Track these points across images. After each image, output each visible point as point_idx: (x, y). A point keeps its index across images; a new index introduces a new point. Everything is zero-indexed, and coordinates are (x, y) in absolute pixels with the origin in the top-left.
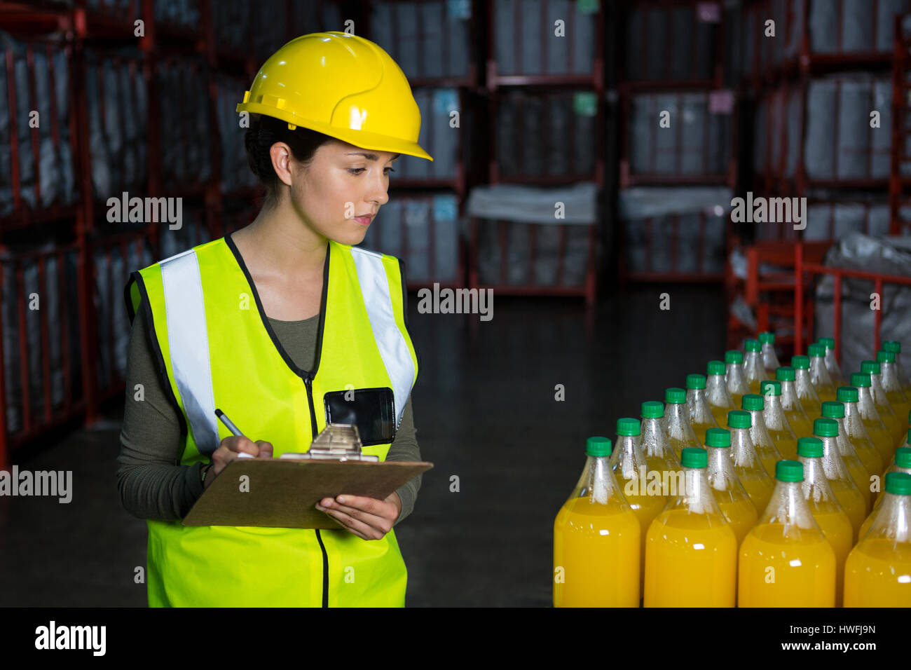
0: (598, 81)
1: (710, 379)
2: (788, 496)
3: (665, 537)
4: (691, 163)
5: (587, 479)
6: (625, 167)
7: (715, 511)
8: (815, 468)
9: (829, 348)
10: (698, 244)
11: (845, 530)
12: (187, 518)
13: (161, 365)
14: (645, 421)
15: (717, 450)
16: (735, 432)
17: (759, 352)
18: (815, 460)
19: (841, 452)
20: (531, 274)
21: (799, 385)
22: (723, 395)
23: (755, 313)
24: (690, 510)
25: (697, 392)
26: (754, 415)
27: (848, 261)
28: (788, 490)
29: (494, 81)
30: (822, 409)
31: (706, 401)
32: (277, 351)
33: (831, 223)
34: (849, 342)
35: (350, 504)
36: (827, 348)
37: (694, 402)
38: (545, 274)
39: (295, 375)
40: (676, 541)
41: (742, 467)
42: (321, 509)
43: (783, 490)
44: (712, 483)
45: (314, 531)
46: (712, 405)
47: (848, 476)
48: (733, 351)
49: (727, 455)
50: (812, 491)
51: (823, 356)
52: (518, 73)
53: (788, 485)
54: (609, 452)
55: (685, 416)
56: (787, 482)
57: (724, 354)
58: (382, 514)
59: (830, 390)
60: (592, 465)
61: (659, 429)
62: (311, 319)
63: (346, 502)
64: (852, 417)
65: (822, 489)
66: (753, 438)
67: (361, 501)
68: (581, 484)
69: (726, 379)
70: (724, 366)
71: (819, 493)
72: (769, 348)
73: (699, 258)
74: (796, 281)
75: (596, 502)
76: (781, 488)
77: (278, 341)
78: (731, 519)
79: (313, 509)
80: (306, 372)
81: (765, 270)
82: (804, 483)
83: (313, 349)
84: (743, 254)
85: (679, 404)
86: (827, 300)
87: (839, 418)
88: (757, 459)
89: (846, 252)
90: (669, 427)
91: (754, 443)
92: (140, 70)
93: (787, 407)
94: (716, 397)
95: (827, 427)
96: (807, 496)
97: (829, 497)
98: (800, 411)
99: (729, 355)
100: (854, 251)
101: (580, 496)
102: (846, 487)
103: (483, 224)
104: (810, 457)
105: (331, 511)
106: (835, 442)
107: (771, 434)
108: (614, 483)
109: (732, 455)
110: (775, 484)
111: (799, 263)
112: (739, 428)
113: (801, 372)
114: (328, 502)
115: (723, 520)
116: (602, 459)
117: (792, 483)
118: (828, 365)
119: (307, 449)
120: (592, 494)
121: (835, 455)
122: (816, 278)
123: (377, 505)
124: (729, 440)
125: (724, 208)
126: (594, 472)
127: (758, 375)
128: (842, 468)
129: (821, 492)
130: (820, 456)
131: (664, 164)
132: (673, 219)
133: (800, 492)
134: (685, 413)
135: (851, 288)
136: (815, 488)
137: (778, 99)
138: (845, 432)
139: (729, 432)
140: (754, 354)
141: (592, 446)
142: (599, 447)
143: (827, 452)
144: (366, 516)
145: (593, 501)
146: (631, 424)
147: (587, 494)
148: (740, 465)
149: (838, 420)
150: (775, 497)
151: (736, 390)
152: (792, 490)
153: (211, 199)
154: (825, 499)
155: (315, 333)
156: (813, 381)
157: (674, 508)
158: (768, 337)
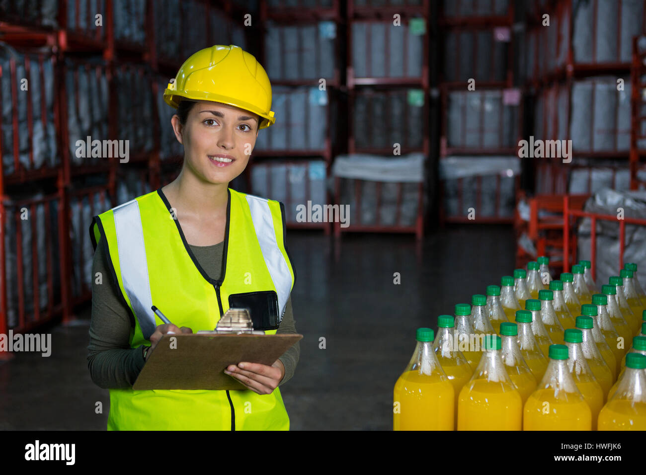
0: (425, 82)
1: (503, 289)
2: (558, 370)
3: (472, 398)
4: (490, 140)
5: (417, 358)
6: (444, 143)
7: (506, 380)
8: (577, 350)
9: (587, 268)
10: (496, 196)
11: (598, 394)
12: (135, 384)
13: (115, 280)
14: (457, 317)
15: (507, 337)
16: (520, 326)
17: (538, 270)
18: (576, 344)
19: (595, 340)
20: (378, 217)
21: (566, 293)
22: (512, 300)
23: (535, 245)
24: (489, 379)
25: (494, 298)
26: (534, 313)
27: (601, 209)
28: (558, 366)
29: (351, 82)
30: (582, 309)
31: (500, 305)
32: (195, 267)
33: (589, 181)
34: (601, 265)
35: (247, 369)
36: (585, 267)
37: (492, 306)
38: (388, 218)
39: (209, 283)
40: (479, 401)
41: (526, 350)
42: (228, 373)
43: (554, 365)
44: (505, 361)
45: (225, 391)
46: (504, 307)
47: (600, 356)
48: (520, 270)
49: (515, 341)
50: (575, 366)
51: (582, 273)
52: (369, 76)
53: (558, 362)
54: (432, 338)
55: (486, 314)
56: (557, 359)
57: (513, 272)
58: (270, 376)
59: (587, 297)
60: (421, 348)
61: (468, 323)
62: (219, 245)
63: (245, 367)
64: (603, 316)
65: (582, 365)
66: (533, 329)
67: (255, 367)
68: (412, 361)
69: (514, 289)
70: (513, 280)
71: (579, 367)
72: (544, 267)
73: (496, 207)
74: (563, 223)
75: (423, 373)
76: (553, 364)
77: (196, 260)
78: (518, 386)
79: (223, 373)
80: (215, 280)
81: (542, 215)
82: (568, 361)
83: (220, 265)
84: (527, 203)
85: (481, 306)
86: (586, 235)
87: (593, 316)
88: (537, 345)
89: (599, 202)
90: (475, 322)
91: (534, 333)
92: (104, 72)
93: (558, 309)
94: (508, 301)
95: (585, 322)
96: (571, 370)
97: (587, 371)
98: (567, 312)
99: (516, 272)
100: (605, 201)
101: (412, 369)
102: (598, 364)
103: (343, 182)
104: (573, 343)
105: (235, 374)
106: (591, 332)
107: (546, 327)
108: (436, 360)
109: (518, 341)
110: (548, 362)
111: (566, 210)
112: (524, 323)
113: (567, 284)
114: (233, 368)
115: (512, 386)
116: (428, 344)
117: (560, 361)
118: (586, 280)
119: (215, 327)
120: (421, 368)
121: (591, 342)
122: (578, 220)
123: (267, 369)
124: (517, 331)
125: (514, 172)
126: (422, 353)
127: (537, 286)
128: (596, 351)
129: (581, 368)
130: (580, 341)
131: (471, 140)
132: (478, 179)
133: (566, 367)
134: (485, 312)
135: (603, 227)
136: (577, 364)
137: (551, 95)
138: (597, 326)
139: (517, 325)
140: (534, 272)
141: (420, 334)
142: (425, 335)
143: (585, 339)
144: (259, 377)
145: (421, 373)
146: (448, 319)
147: (417, 368)
148: (524, 348)
149: (593, 317)
150: (549, 370)
151: (522, 297)
152: (560, 365)
153: (152, 164)
154: (584, 372)
155: (221, 254)
156: (575, 291)
157: (478, 377)
158: (544, 260)
